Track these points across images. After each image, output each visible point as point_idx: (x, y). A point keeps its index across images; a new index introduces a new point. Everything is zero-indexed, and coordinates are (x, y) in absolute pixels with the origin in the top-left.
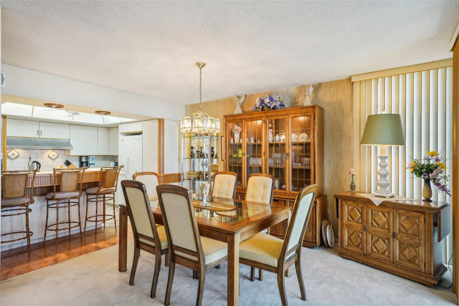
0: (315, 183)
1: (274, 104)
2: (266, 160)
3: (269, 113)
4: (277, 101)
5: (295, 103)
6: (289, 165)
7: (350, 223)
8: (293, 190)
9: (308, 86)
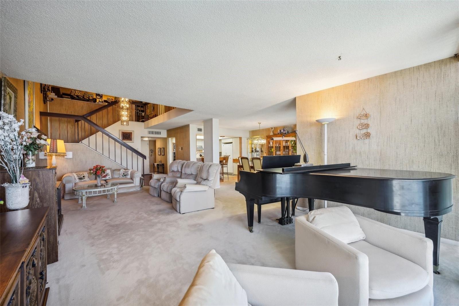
4: (286, 131)
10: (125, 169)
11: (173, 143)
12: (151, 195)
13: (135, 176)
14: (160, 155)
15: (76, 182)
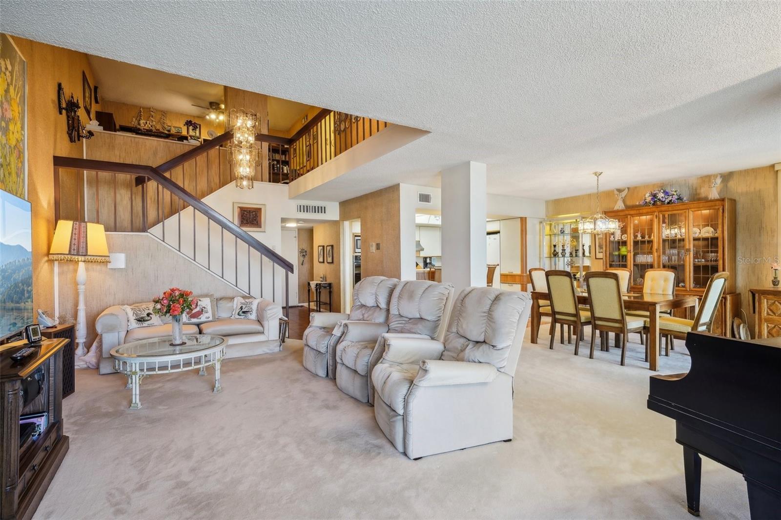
0: (724, 270)
1: (670, 198)
2: (659, 257)
3: (663, 208)
4: (674, 195)
5: (696, 194)
6: (690, 262)
7: (770, 317)
8: (694, 287)
9: (715, 176)
10: (244, 297)
11: (353, 234)
12: (307, 370)
13: (268, 316)
14: (323, 262)
15: (130, 327)
